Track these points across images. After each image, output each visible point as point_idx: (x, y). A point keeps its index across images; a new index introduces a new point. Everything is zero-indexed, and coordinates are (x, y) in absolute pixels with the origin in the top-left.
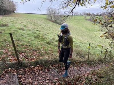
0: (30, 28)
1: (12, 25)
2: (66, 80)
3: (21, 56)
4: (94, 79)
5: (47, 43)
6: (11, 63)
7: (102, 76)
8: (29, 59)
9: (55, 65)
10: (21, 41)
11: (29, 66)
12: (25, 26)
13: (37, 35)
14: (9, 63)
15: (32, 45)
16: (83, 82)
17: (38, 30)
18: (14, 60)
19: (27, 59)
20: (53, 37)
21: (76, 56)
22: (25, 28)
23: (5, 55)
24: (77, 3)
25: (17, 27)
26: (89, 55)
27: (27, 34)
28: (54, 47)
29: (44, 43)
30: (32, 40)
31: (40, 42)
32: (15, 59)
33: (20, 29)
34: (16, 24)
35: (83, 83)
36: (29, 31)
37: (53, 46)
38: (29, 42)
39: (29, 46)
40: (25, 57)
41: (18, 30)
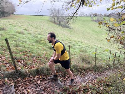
0: (31, 32)
1: (11, 29)
2: (70, 90)
3: (20, 64)
4: (102, 88)
5: (49, 48)
6: (7, 72)
7: (110, 84)
8: (28, 67)
9: (58, 73)
10: (21, 46)
11: (28, 75)
12: (25, 29)
13: (38, 39)
14: (5, 72)
15: (32, 51)
17: (39, 34)
18: (11, 68)
19: (27, 67)
21: (81, 62)
22: (25, 32)
23: (2, 63)
24: (81, 3)
25: (17, 30)
26: (95, 61)
27: (27, 38)
29: (46, 49)
30: (32, 45)
31: (42, 47)
32: (13, 68)
33: (19, 33)
34: (15, 28)
35: (89, 93)
36: (30, 35)
38: (29, 47)
39: (29, 52)
40: (25, 65)
41: (17, 34)
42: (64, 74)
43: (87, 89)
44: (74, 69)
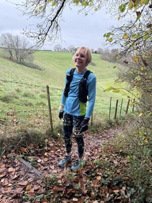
2: (60, 181)
4: (115, 162)
5: (2, 99)
7: (125, 151)
9: (25, 147)
16: (99, 175)
20: (17, 88)
28: (20, 107)
35: (99, 178)
37: (18, 104)
42: (40, 148)
43: (93, 170)
44: (59, 134)
